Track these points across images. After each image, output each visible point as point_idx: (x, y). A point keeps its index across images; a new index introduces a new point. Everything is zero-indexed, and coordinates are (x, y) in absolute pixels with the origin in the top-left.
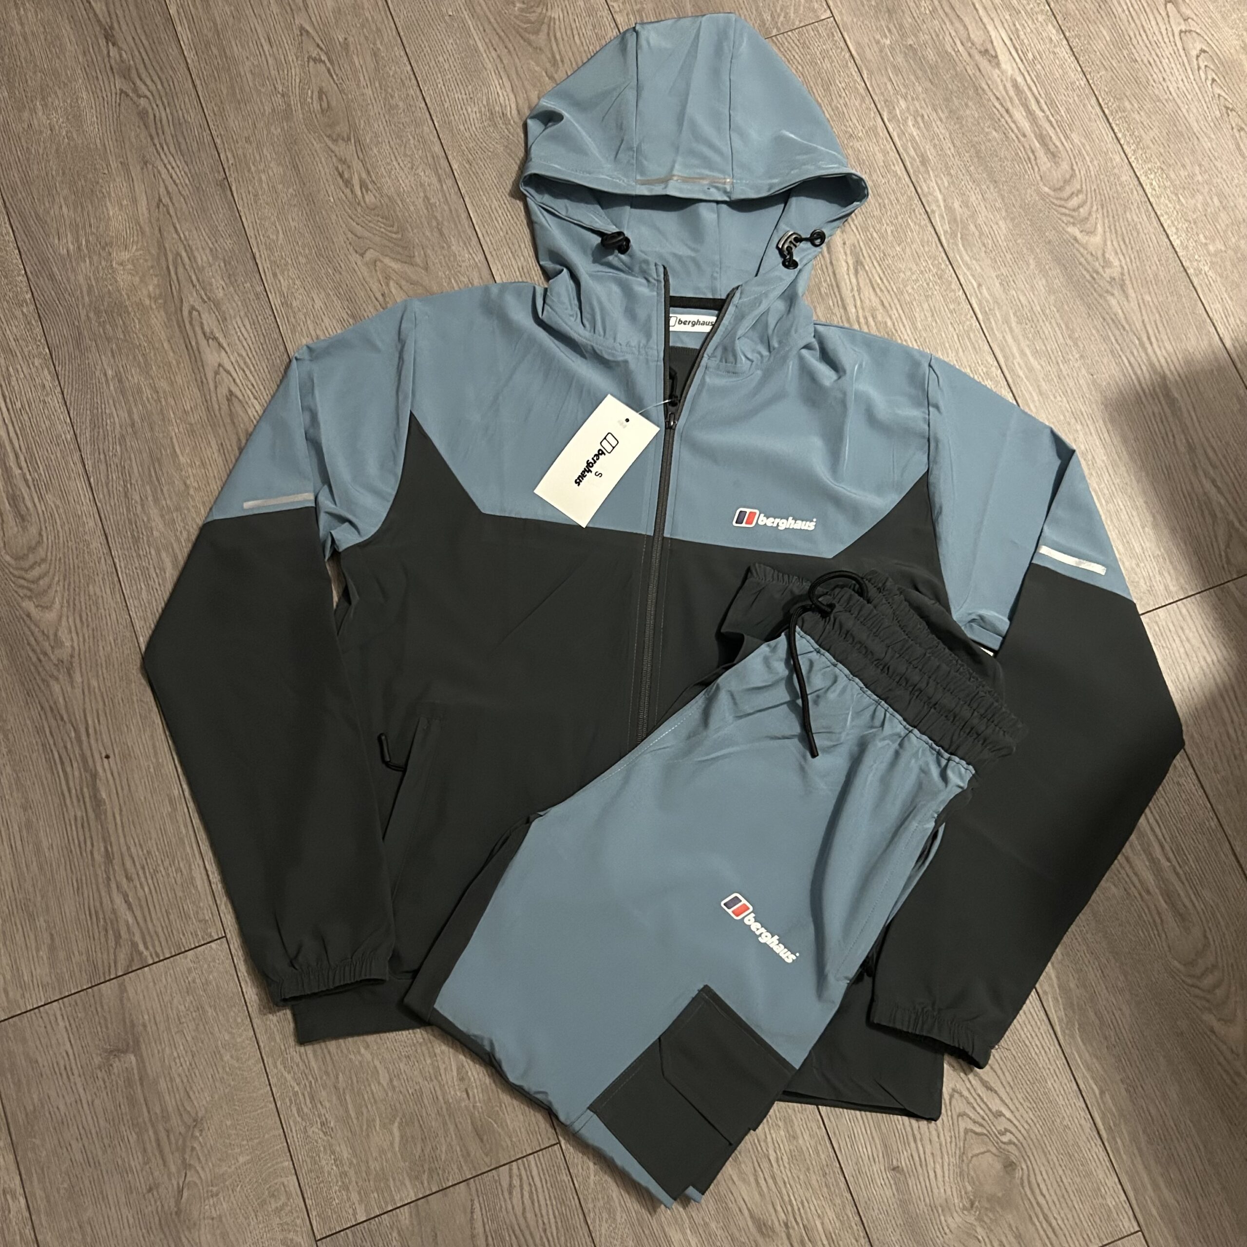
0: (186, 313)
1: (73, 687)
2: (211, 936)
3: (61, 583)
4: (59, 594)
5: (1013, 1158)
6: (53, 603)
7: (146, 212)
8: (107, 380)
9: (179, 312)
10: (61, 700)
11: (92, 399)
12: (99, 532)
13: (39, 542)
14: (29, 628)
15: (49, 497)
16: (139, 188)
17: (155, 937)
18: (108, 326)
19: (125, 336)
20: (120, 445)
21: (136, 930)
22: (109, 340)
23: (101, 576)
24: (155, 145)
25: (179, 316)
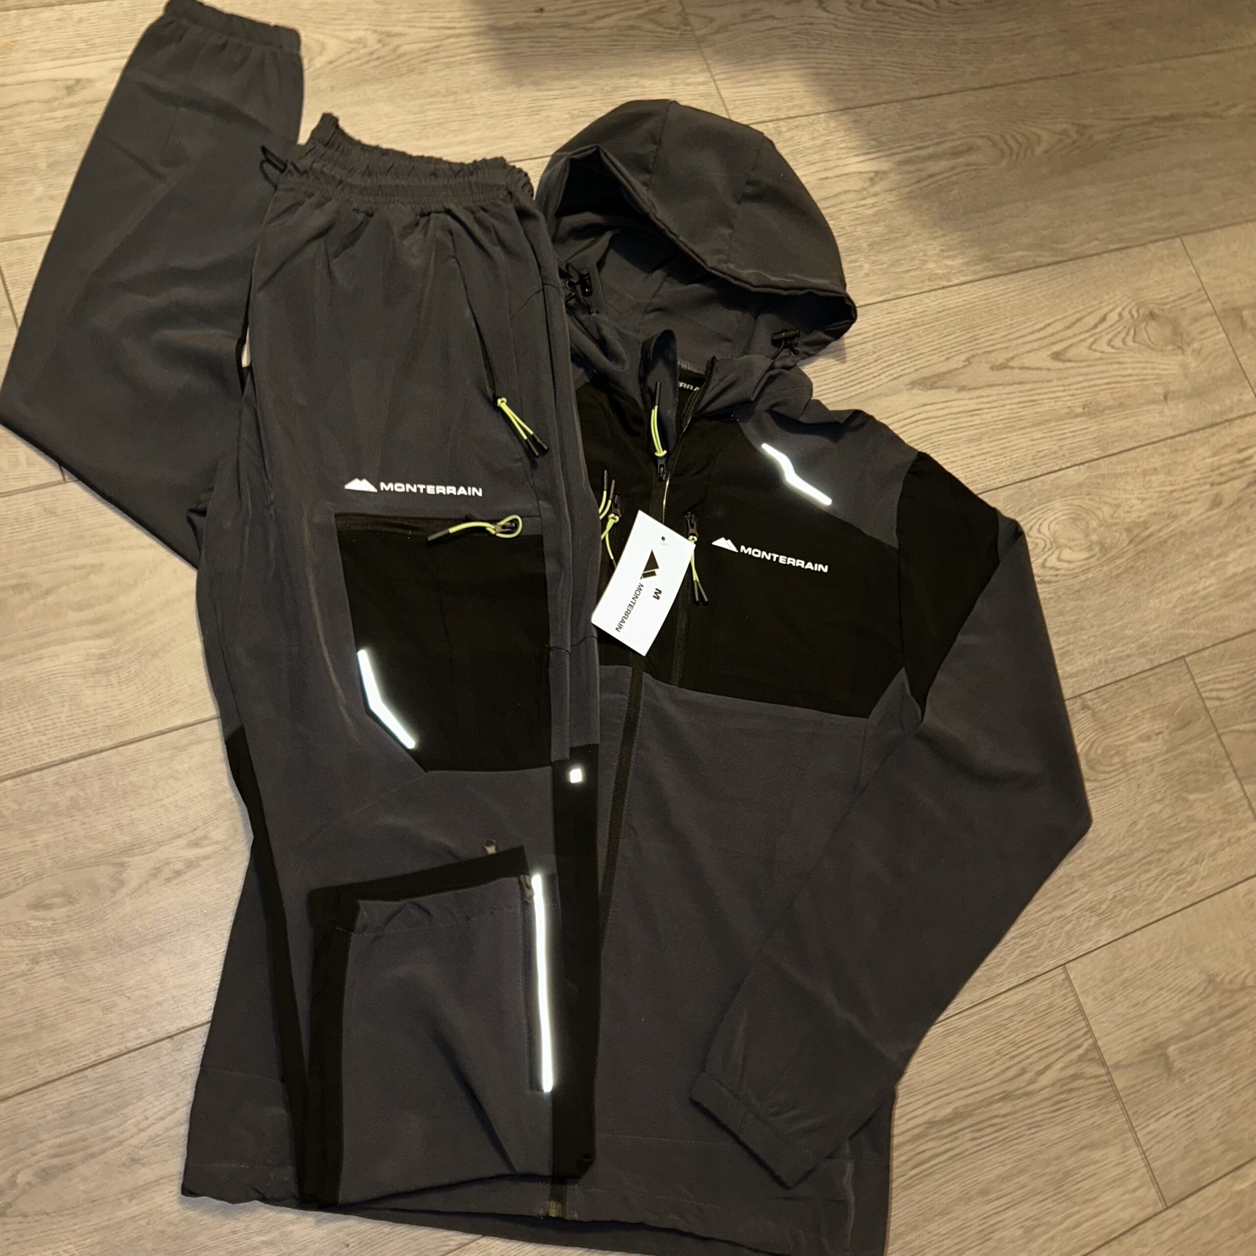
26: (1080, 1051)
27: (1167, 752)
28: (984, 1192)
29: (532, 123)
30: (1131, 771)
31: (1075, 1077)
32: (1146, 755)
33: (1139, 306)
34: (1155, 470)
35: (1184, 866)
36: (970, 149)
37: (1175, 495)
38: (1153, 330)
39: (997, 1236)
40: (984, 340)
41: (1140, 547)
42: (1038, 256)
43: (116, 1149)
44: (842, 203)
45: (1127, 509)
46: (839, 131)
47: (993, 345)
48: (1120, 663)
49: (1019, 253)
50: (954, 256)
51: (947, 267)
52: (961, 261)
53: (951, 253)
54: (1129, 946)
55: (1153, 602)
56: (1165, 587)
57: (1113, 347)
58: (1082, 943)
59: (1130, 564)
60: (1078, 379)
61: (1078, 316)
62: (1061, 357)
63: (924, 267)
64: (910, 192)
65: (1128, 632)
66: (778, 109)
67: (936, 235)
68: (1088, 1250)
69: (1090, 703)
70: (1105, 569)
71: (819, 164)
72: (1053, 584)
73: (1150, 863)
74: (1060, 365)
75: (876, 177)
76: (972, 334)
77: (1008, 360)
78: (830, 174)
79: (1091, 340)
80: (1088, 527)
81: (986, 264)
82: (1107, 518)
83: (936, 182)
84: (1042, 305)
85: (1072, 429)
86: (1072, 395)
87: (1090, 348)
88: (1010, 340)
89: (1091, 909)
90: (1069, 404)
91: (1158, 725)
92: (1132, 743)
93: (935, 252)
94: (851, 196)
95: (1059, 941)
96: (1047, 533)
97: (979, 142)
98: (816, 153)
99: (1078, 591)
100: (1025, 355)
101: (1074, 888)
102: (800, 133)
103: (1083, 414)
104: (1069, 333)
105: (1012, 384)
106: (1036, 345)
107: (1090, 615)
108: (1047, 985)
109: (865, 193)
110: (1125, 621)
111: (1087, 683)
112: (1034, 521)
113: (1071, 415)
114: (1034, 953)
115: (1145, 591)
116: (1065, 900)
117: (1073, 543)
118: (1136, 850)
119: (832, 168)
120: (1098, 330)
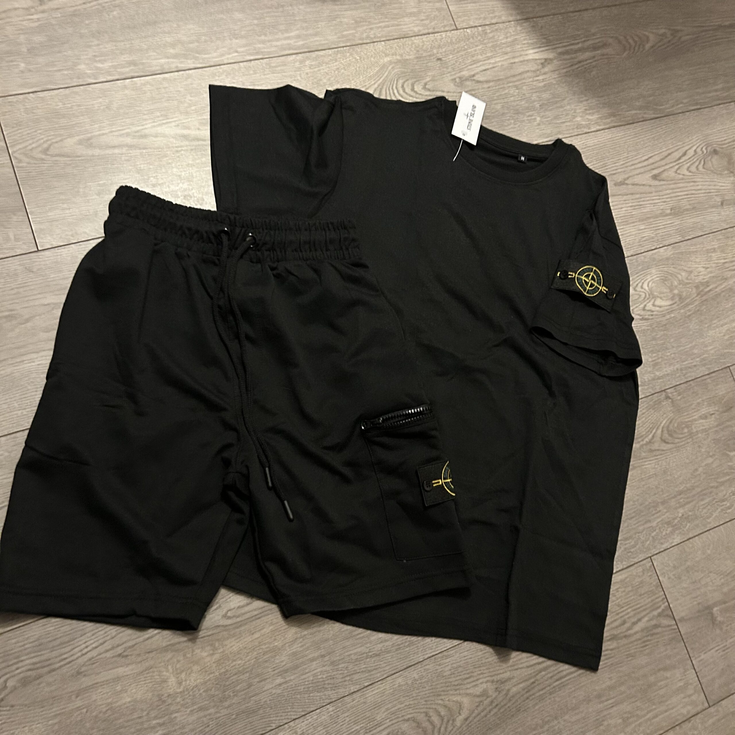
0: (230, 622)
1: (513, 678)
2: (650, 567)
3: (443, 697)
4: (450, 698)
5: (712, 150)
6: (457, 702)
7: (130, 667)
8: (286, 682)
9: (227, 628)
10: (521, 685)
11: (300, 693)
12: (406, 673)
13: (413, 721)
14: (475, 718)
15: (379, 718)
16: (105, 676)
17: (654, 602)
18: (238, 688)
19: (246, 672)
20: (339, 664)
21: (651, 615)
22: (250, 685)
23: (437, 667)
24: (61, 667)
25: (230, 627)
26: (660, 610)
27: (717, 426)
28: (599, 696)
29: (331, 26)
30: (694, 437)
31: (656, 626)
32: (704, 428)
33: (707, 146)
34: (714, 249)
35: (726, 497)
36: (605, 45)
37: (727, 265)
38: (715, 160)
39: (605, 723)
40: (609, 166)
41: (704, 298)
42: (645, 113)
43: (68, 666)
44: (524, 79)
45: (696, 274)
46: (523, 33)
47: (616, 170)
48: (690, 370)
49: (634, 112)
50: (593, 113)
51: (589, 120)
52: (597, 116)
53: (591, 111)
54: (691, 546)
55: (711, 333)
56: (718, 323)
57: (690, 172)
58: (662, 544)
59: (698, 308)
60: (668, 192)
61: (669, 152)
62: (658, 178)
63: (574, 120)
64: (567, 72)
65: (696, 351)
66: (485, 18)
67: (581, 100)
68: (662, 732)
69: (670, 395)
70: (682, 311)
71: (510, 54)
72: (650, 321)
73: (705, 494)
74: (657, 183)
75: (546, 62)
76: (604, 162)
77: (625, 180)
78: (516, 60)
79: (677, 167)
80: (672, 285)
81: (612, 119)
82: (684, 279)
83: (583, 66)
84: (646, 145)
85: (663, 224)
86: (664, 202)
87: (676, 172)
88: (627, 167)
89: (668, 523)
90: (662, 207)
91: (711, 410)
92: (695, 420)
93: (581, 111)
94: (529, 74)
95: (648, 542)
96: (647, 288)
97: (610, 40)
98: (508, 47)
99: (665, 325)
100: (636, 177)
101: (658, 509)
102: (499, 34)
103: (670, 214)
104: (663, 163)
105: (627, 195)
106: (642, 170)
107: (672, 340)
108: (640, 569)
109: (538, 72)
110: (694, 343)
111: (669, 383)
112: (639, 281)
113: (663, 214)
114: (632, 550)
115: (706, 326)
116: (652, 517)
117: (662, 295)
118: (698, 486)
119: (518, 57)
120: (681, 161)
